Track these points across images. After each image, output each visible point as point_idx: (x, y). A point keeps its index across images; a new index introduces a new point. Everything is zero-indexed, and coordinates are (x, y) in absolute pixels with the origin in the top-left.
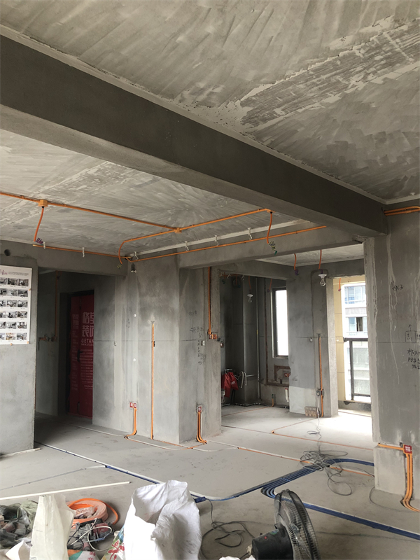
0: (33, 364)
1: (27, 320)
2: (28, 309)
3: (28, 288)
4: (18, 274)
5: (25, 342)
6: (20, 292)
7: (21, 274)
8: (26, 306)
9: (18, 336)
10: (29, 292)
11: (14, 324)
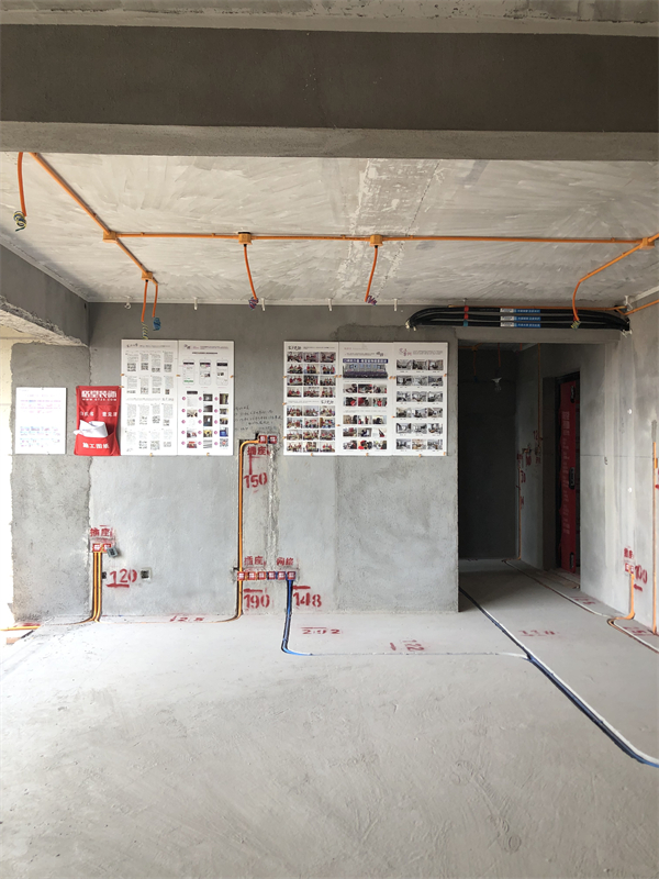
0: (453, 485)
1: (442, 421)
2: (443, 405)
3: (442, 373)
4: (426, 353)
5: (441, 453)
6: (431, 380)
7: (432, 352)
8: (441, 400)
9: (430, 444)
10: (445, 380)
11: (424, 427)
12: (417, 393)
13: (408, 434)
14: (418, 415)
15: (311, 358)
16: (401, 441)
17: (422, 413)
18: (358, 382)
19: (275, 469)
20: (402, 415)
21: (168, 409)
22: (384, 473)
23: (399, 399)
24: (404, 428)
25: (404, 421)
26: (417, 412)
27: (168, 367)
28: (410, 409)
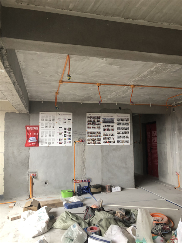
0: (132, 153)
1: (129, 135)
2: (129, 131)
3: (129, 122)
4: (124, 116)
5: (129, 144)
6: (126, 124)
7: (126, 116)
8: (128, 129)
9: (126, 141)
10: (129, 124)
11: (124, 137)
12: (122, 127)
13: (120, 139)
14: (123, 133)
15: (94, 118)
16: (119, 141)
17: (124, 133)
18: (107, 124)
19: (84, 149)
21: (53, 132)
22: (114, 150)
24: (119, 137)
25: (119, 135)
26: (122, 133)
27: (54, 120)
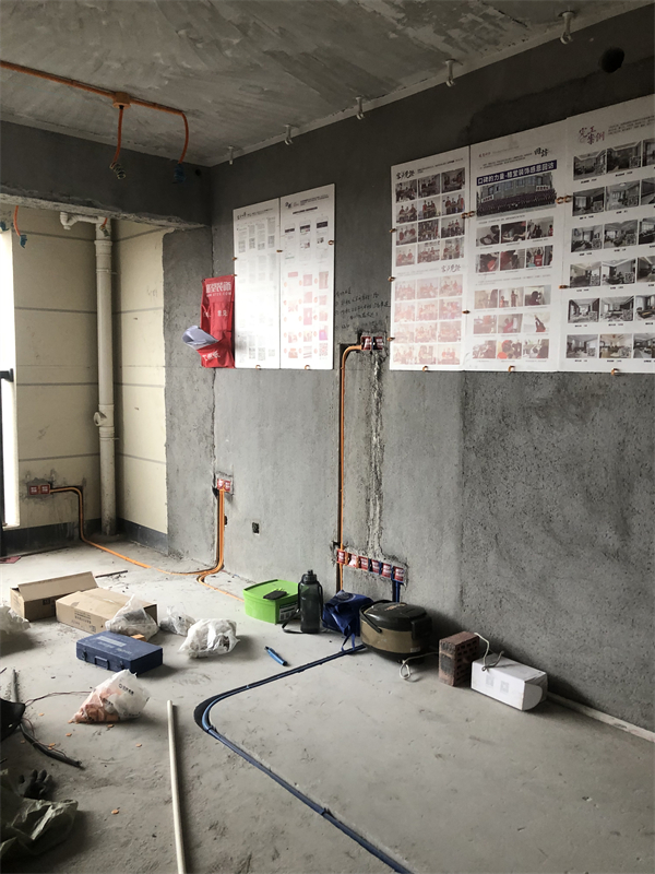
12: (616, 226)
13: (591, 324)
14: (615, 278)
16: (576, 338)
17: (625, 272)
20: (582, 279)
23: (576, 246)
24: (583, 310)
25: (584, 295)
26: (612, 270)
28: (598, 266)
